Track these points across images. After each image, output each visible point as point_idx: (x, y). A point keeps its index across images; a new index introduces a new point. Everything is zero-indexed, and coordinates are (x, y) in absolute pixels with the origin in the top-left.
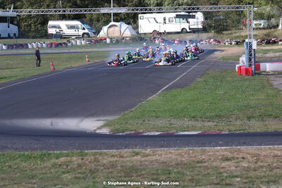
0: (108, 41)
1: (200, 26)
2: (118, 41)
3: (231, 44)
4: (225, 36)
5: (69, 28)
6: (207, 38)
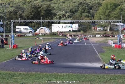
0: (41, 34)
1: (77, 30)
2: (44, 35)
3: (90, 37)
4: (87, 34)
5: (24, 29)
6: (80, 34)
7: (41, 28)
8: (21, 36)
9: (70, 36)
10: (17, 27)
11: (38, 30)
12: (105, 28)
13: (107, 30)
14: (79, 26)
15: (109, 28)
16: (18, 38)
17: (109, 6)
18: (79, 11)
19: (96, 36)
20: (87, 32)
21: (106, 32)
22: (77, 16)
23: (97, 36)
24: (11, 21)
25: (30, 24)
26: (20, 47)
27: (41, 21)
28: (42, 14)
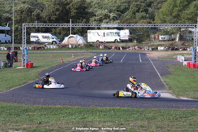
0: (70, 46)
1: (127, 38)
2: (76, 47)
3: (149, 50)
4: (144, 45)
5: (44, 37)
6: (133, 46)
7: (71, 35)
8: (38, 48)
9: (116, 48)
10: (32, 34)
11: (66, 39)
12: (173, 36)
13: (175, 39)
14: (131, 33)
15: (178, 35)
16: (35, 52)
17: (178, 2)
18: (130, 10)
19: (157, 48)
20: (144, 42)
21: (173, 42)
22: (127, 17)
23: (159, 48)
24: (23, 24)
25: (53, 30)
26: (38, 65)
27: (71, 25)
28: (72, 14)
